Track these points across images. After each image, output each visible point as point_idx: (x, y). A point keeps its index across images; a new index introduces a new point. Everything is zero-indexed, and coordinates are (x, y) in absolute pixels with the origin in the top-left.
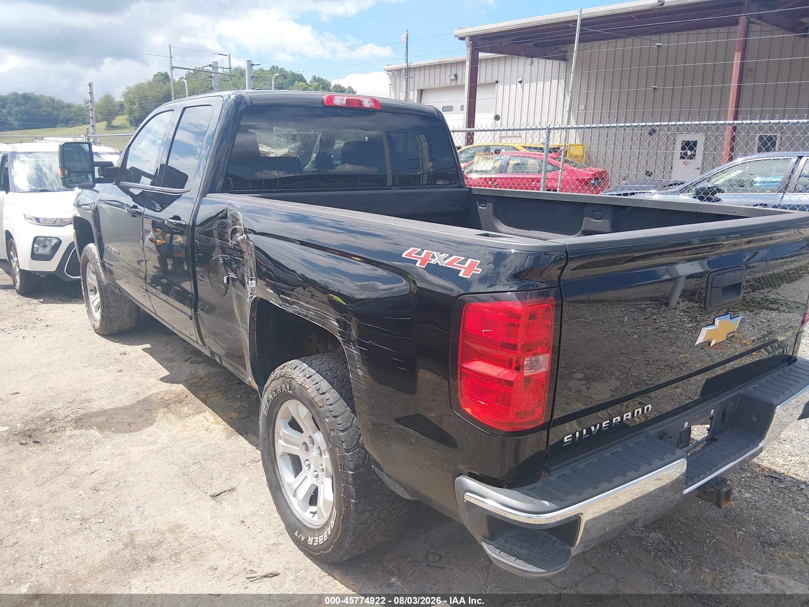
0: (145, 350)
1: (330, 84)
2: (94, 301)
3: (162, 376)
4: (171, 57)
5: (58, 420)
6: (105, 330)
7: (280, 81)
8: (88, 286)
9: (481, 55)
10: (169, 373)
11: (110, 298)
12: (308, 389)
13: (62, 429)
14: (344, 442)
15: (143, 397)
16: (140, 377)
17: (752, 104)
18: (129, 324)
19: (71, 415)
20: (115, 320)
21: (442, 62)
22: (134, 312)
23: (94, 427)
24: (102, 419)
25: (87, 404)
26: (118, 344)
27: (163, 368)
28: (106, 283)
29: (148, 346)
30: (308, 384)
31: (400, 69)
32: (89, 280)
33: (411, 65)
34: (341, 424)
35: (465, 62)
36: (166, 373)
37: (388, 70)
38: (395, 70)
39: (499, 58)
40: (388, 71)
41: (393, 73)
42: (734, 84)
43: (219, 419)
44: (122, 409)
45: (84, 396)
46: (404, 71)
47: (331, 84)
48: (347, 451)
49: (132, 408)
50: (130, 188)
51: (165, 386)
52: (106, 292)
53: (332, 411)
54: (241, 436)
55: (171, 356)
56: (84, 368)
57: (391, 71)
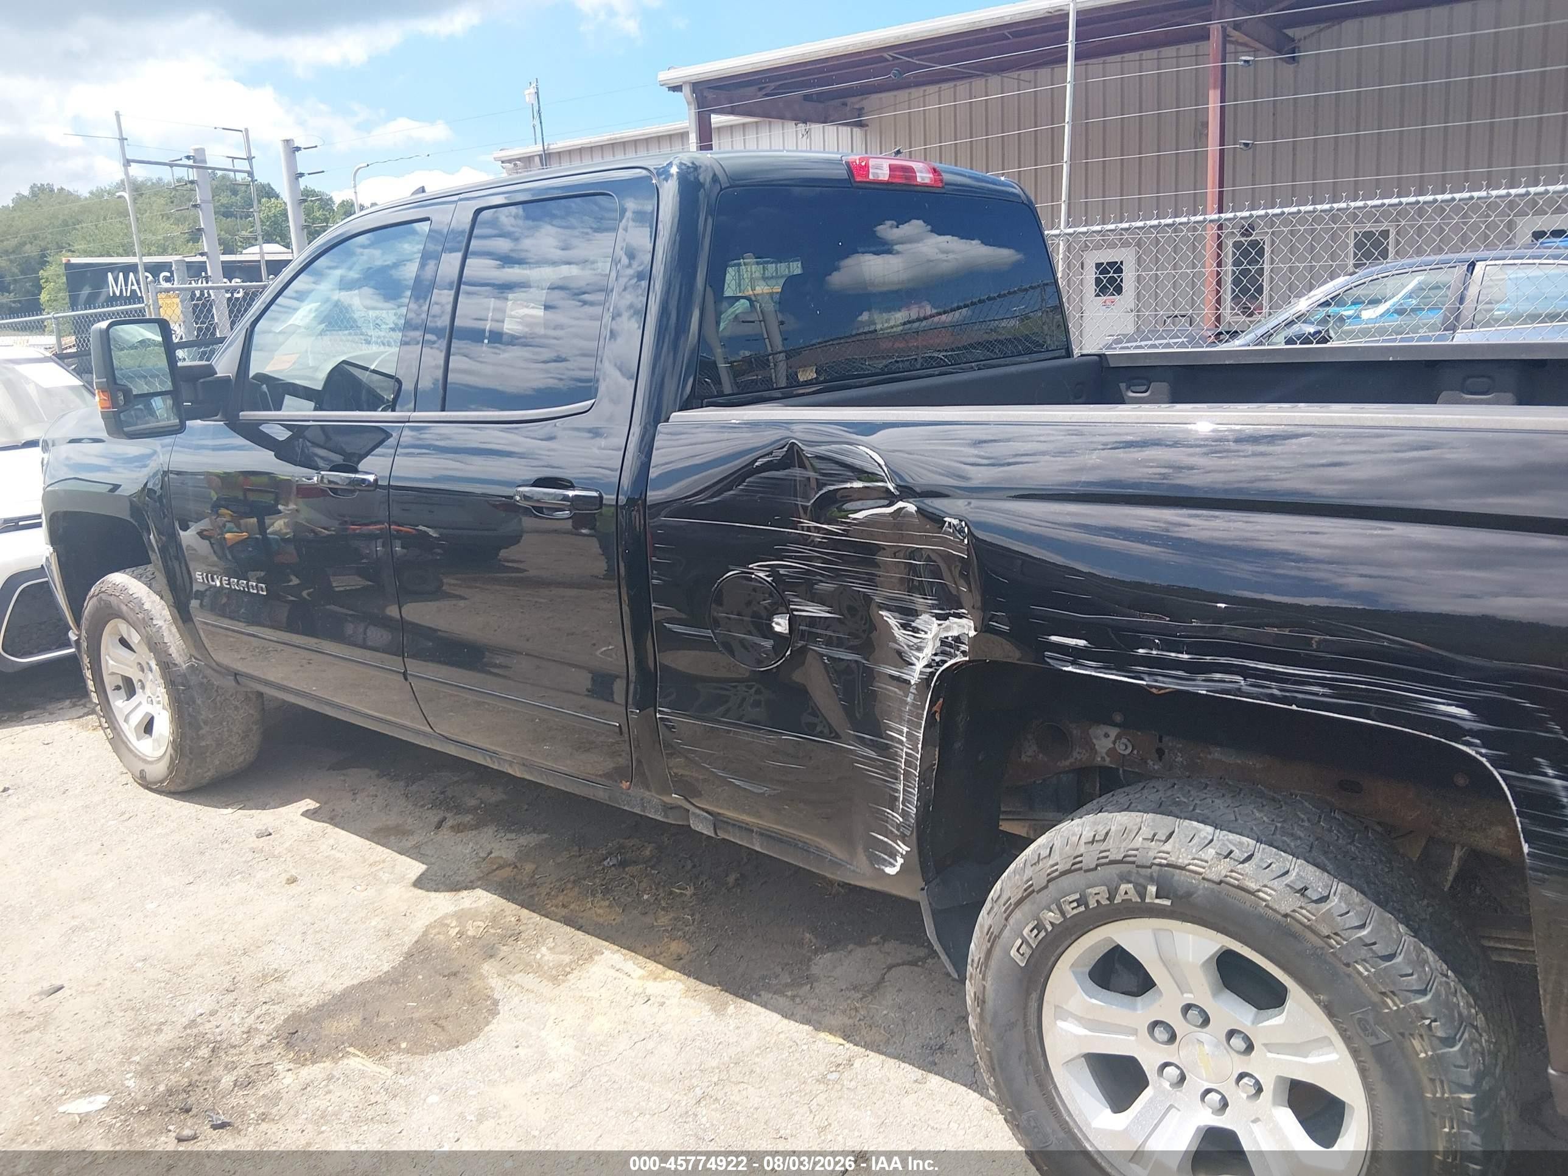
0: (307, 814)
1: (331, 199)
2: (131, 712)
3: (414, 878)
4: (122, 139)
5: (234, 1047)
6: (185, 782)
7: (224, 201)
8: (107, 679)
9: (716, 120)
10: (424, 867)
11: (199, 702)
12: (1259, 891)
13: (264, 1071)
14: (1435, 1021)
15: (409, 940)
16: (358, 888)
17: (1314, 173)
18: (241, 759)
19: (261, 1027)
20: (213, 753)
21: (616, 139)
22: (255, 727)
23: (351, 1050)
24: (348, 1023)
25: (275, 986)
26: (230, 810)
27: (395, 854)
28: (184, 667)
29: (309, 804)
30: (1250, 876)
31: (529, 157)
32: (111, 662)
33: (552, 147)
34: (1412, 975)
35: (688, 133)
36: (417, 868)
37: (503, 159)
38: (519, 159)
39: (744, 125)
40: (503, 162)
41: (515, 165)
42: (1213, 147)
43: (652, 966)
44: (383, 983)
45: (250, 967)
46: (537, 159)
47: (334, 199)
48: (1449, 1042)
49: (404, 975)
50: (261, 424)
51: (443, 903)
52: (188, 687)
53: (1375, 943)
54: (749, 1004)
55: (392, 820)
56: (191, 888)
57: (509, 161)
